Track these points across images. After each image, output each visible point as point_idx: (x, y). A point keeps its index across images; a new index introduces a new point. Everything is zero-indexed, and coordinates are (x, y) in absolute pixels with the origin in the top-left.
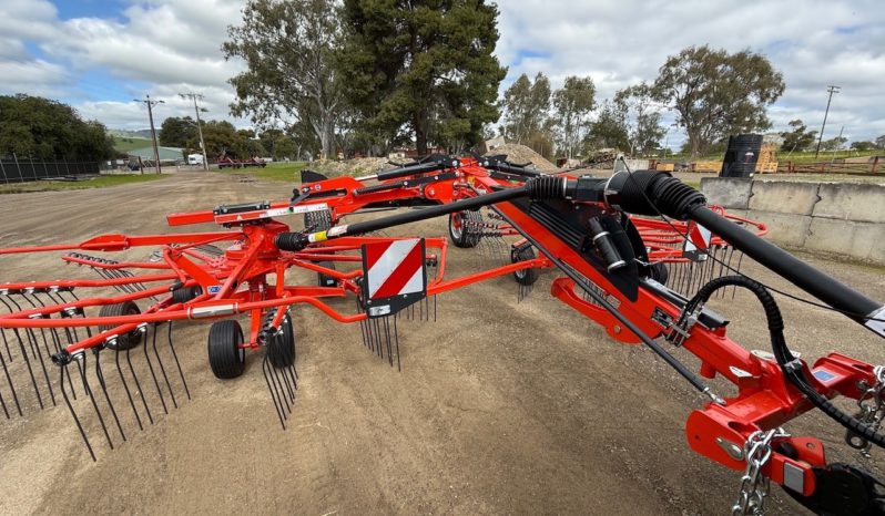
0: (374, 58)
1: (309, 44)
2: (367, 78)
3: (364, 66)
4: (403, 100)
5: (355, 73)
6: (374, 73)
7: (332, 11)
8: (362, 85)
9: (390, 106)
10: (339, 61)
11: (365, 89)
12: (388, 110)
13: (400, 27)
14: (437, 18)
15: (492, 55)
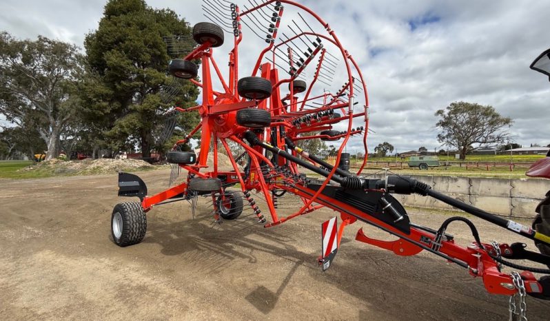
0: (111, 92)
1: (45, 74)
2: (105, 104)
3: (104, 97)
4: (135, 121)
5: (95, 99)
6: (111, 102)
7: (73, 56)
8: (101, 108)
9: (124, 124)
10: (81, 90)
11: (102, 111)
12: (121, 127)
13: (134, 77)
14: (162, 77)
15: (196, 101)
